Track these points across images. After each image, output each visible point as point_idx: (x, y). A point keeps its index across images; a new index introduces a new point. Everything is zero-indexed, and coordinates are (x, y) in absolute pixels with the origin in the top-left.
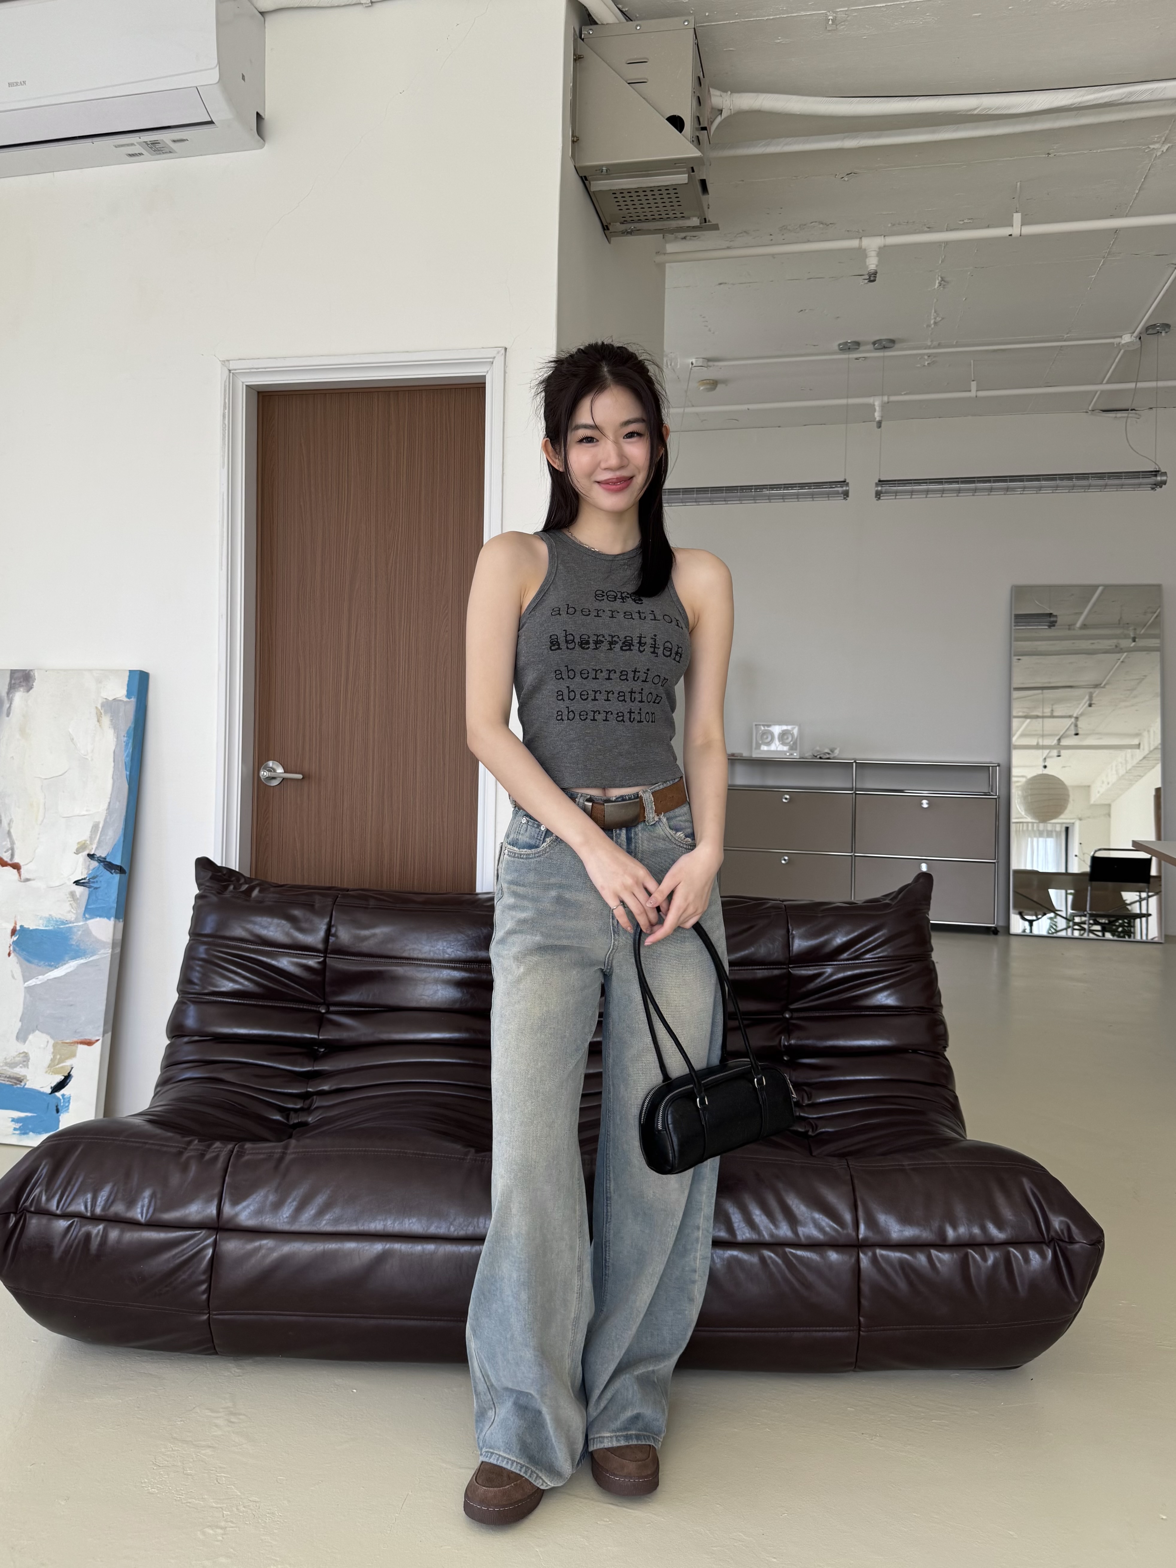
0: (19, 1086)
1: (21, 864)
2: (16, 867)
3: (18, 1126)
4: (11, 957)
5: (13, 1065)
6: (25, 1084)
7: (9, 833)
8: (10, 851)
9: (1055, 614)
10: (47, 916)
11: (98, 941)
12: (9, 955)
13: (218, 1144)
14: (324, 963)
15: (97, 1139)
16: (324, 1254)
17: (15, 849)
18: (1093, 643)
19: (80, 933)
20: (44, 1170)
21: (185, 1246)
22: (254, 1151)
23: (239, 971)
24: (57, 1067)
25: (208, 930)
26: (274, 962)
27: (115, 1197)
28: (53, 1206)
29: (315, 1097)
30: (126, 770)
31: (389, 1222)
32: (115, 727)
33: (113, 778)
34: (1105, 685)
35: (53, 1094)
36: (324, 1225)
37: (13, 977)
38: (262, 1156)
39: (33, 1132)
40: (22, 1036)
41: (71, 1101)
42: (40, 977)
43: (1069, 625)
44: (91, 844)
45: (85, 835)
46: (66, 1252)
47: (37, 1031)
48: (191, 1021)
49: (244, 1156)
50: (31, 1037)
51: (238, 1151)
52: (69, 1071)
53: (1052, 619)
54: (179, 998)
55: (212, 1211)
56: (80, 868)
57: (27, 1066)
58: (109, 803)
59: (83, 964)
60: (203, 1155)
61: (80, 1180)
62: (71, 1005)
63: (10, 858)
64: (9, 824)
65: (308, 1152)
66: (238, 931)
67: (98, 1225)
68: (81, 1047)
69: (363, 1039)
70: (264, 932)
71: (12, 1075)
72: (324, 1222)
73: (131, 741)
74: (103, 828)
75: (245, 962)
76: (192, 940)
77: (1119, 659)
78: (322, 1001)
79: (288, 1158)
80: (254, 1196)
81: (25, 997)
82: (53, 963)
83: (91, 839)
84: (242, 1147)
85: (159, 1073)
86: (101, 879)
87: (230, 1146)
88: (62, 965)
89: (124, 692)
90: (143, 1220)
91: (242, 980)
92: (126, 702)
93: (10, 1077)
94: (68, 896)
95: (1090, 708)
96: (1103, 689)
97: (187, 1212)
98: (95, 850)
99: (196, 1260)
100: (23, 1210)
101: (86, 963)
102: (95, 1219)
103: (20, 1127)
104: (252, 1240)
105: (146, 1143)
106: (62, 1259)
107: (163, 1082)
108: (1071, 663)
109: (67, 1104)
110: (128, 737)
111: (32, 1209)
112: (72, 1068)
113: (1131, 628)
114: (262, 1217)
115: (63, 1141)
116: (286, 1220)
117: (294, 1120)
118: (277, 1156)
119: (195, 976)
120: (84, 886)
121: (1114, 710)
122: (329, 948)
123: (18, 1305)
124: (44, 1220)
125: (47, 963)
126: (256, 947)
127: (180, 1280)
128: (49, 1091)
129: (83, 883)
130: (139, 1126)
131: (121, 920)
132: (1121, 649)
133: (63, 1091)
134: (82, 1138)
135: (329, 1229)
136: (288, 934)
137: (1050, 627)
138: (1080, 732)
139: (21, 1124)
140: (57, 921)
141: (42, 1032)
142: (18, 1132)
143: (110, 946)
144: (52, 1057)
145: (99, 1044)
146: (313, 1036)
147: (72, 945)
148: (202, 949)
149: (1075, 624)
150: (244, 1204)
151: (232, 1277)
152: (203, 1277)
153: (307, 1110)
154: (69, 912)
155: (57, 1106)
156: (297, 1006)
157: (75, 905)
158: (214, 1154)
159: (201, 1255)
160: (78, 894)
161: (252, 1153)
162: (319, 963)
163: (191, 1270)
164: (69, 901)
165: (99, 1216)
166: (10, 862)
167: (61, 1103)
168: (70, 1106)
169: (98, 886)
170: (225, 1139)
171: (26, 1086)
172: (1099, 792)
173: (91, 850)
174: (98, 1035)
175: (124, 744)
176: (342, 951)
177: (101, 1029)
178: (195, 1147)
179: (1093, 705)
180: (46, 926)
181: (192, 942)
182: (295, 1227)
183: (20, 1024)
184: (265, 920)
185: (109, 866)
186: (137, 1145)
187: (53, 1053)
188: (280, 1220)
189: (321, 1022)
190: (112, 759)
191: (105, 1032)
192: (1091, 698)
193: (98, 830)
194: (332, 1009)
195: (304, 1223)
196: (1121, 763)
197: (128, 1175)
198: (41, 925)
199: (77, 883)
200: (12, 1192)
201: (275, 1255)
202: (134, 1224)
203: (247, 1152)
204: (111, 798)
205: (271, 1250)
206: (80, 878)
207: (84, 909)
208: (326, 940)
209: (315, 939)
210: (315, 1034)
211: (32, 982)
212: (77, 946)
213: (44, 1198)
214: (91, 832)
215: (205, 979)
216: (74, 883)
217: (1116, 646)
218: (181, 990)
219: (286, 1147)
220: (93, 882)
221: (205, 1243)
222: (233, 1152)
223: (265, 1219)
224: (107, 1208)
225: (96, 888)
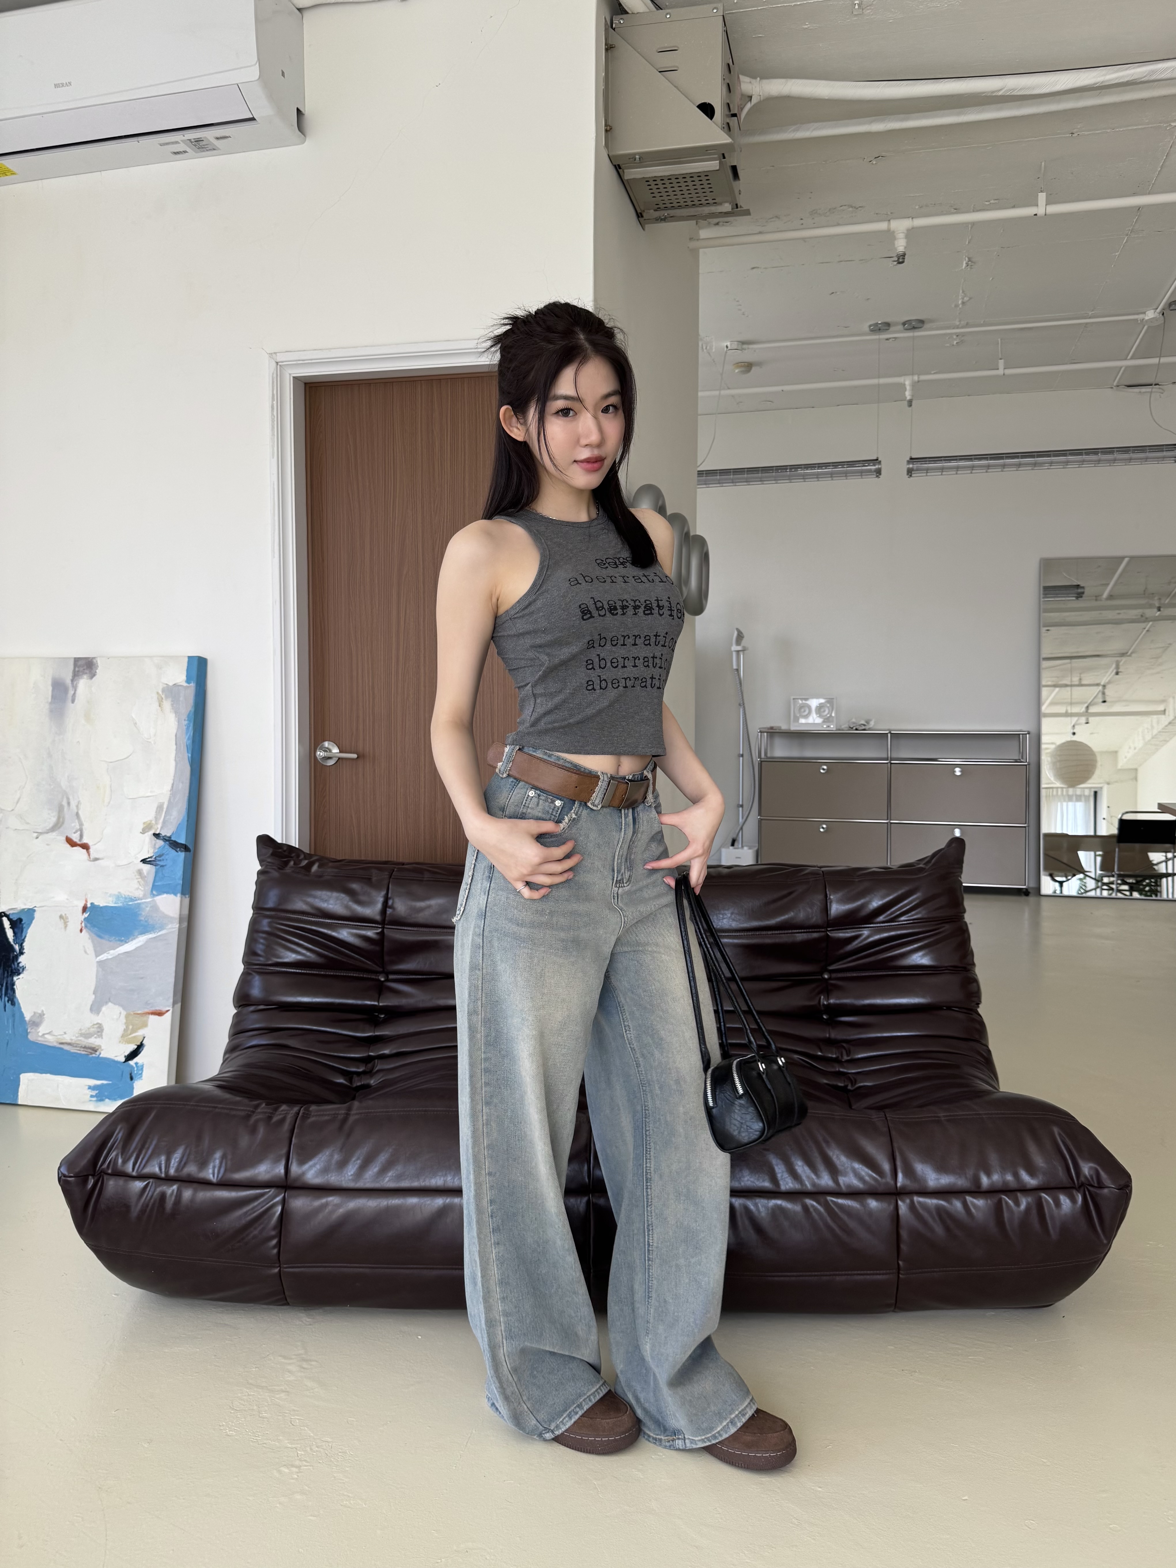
0: (94, 1055)
1: (90, 844)
2: (85, 847)
3: (94, 1093)
4: (83, 933)
5: (88, 1036)
6: (100, 1054)
7: (77, 814)
8: (79, 832)
9: (1082, 586)
10: (116, 893)
11: (166, 917)
12: (81, 931)
13: (284, 1107)
14: (382, 934)
15: (170, 1104)
16: (388, 1209)
17: (84, 830)
18: (1119, 614)
19: (148, 909)
20: (119, 1134)
21: (256, 1204)
22: (319, 1113)
23: (301, 942)
24: (130, 1036)
25: (270, 904)
26: (334, 934)
27: (187, 1159)
28: (129, 1168)
29: (376, 1061)
30: (188, 752)
31: (449, 1178)
32: (176, 712)
33: (175, 760)
34: (1132, 653)
35: (127, 1063)
36: (387, 1182)
37: (86, 952)
38: (326, 1118)
39: (109, 1099)
40: (95, 1008)
41: (144, 1069)
42: (112, 952)
43: (1096, 596)
44: (157, 823)
45: (150, 816)
46: (143, 1211)
47: (110, 1004)
48: (256, 991)
49: (309, 1118)
50: (104, 1009)
51: (304, 1113)
52: (141, 1041)
53: (1080, 590)
54: (244, 969)
55: (280, 1171)
56: (147, 847)
57: (101, 1036)
58: (173, 784)
59: (152, 938)
60: (270, 1118)
61: (154, 1143)
62: (142, 978)
63: (79, 838)
64: (77, 806)
65: (371, 1112)
66: (300, 905)
67: (172, 1186)
68: (152, 1017)
69: (422, 1005)
70: (324, 905)
71: (87, 1045)
72: (387, 1179)
73: (192, 725)
74: (167, 808)
75: (307, 934)
76: (256, 914)
77: (1145, 629)
78: (381, 970)
79: (352, 1119)
80: (320, 1156)
81: (97, 971)
82: (123, 938)
83: (157, 819)
84: (307, 1109)
85: (226, 1040)
86: (167, 857)
87: (296, 1109)
88: (132, 940)
89: (184, 677)
90: (214, 1180)
91: (304, 951)
92: (187, 686)
93: (85, 1047)
94: (136, 874)
95: (1117, 676)
96: (1130, 658)
97: (257, 1171)
98: (161, 830)
99: (266, 1217)
100: (101, 1172)
101: (154, 938)
102: (169, 1180)
103: (96, 1094)
104: (319, 1198)
105: (215, 1107)
106: (139, 1218)
107: (231, 1049)
108: (1097, 633)
109: (140, 1072)
110: (189, 720)
111: (110, 1171)
112: (144, 1037)
113: (1156, 598)
114: (328, 1175)
115: (137, 1107)
116: (350, 1178)
117: (357, 1083)
118: (340, 1117)
119: (260, 948)
120: (151, 864)
121: (1140, 678)
122: (386, 920)
123: (99, 1262)
124: (121, 1182)
125: (117, 939)
126: (317, 920)
127: (252, 1235)
128: (123, 1059)
129: (149, 861)
130: (208, 1091)
131: (187, 896)
132: (1147, 618)
133: (136, 1060)
134: (155, 1104)
135: (392, 1185)
136: (347, 907)
137: (1077, 598)
138: (1107, 699)
139: (97, 1092)
140: (126, 898)
141: (115, 1004)
142: (95, 1099)
143: (177, 921)
144: (125, 1027)
145: (169, 1015)
146: (373, 1003)
147: (141, 920)
148: (265, 922)
149: (1102, 595)
150: (311, 1163)
151: (301, 1233)
152: (273, 1233)
153: (369, 1073)
154: (138, 889)
155: (131, 1074)
156: (357, 975)
157: (142, 882)
158: (281, 1116)
159: (271, 1212)
160: (145, 872)
161: (316, 1115)
162: (377, 933)
163: (262, 1226)
164: (137, 879)
165: (174, 1177)
166: (79, 843)
167: (134, 1071)
168: (144, 1073)
169: (164, 864)
170: (291, 1102)
171: (101, 1056)
172: (1126, 757)
173: (156, 830)
174: (169, 1006)
175: (185, 728)
176: (399, 923)
177: (171, 1001)
178: (262, 1111)
179: (1120, 674)
180: (115, 903)
181: (255, 915)
182: (360, 1185)
183: (93, 997)
184: (324, 894)
185: (174, 845)
186: (208, 1109)
187: (125, 1023)
188: (345, 1176)
189: (380, 990)
190: (174, 742)
191: (174, 1003)
192: (1118, 667)
193: (162, 811)
194: (391, 977)
195: (368, 1180)
196: (1147, 729)
197: (199, 1138)
198: (111, 902)
199: (144, 861)
200: (89, 1155)
201: (341, 1211)
202: (206, 1184)
203: (312, 1114)
204: (174, 780)
205: (338, 1206)
206: (147, 857)
207: (151, 886)
208: (383, 912)
209: (372, 911)
210: (374, 1001)
211: (103, 957)
212: (146, 921)
213: (120, 1161)
214: (156, 812)
215: (269, 949)
216: (141, 861)
217: (1142, 616)
218: (247, 962)
219: (349, 1109)
220: (160, 860)
221: (275, 1201)
222: (298, 1114)
223: (331, 1177)
224: (180, 1169)
225: (162, 866)
